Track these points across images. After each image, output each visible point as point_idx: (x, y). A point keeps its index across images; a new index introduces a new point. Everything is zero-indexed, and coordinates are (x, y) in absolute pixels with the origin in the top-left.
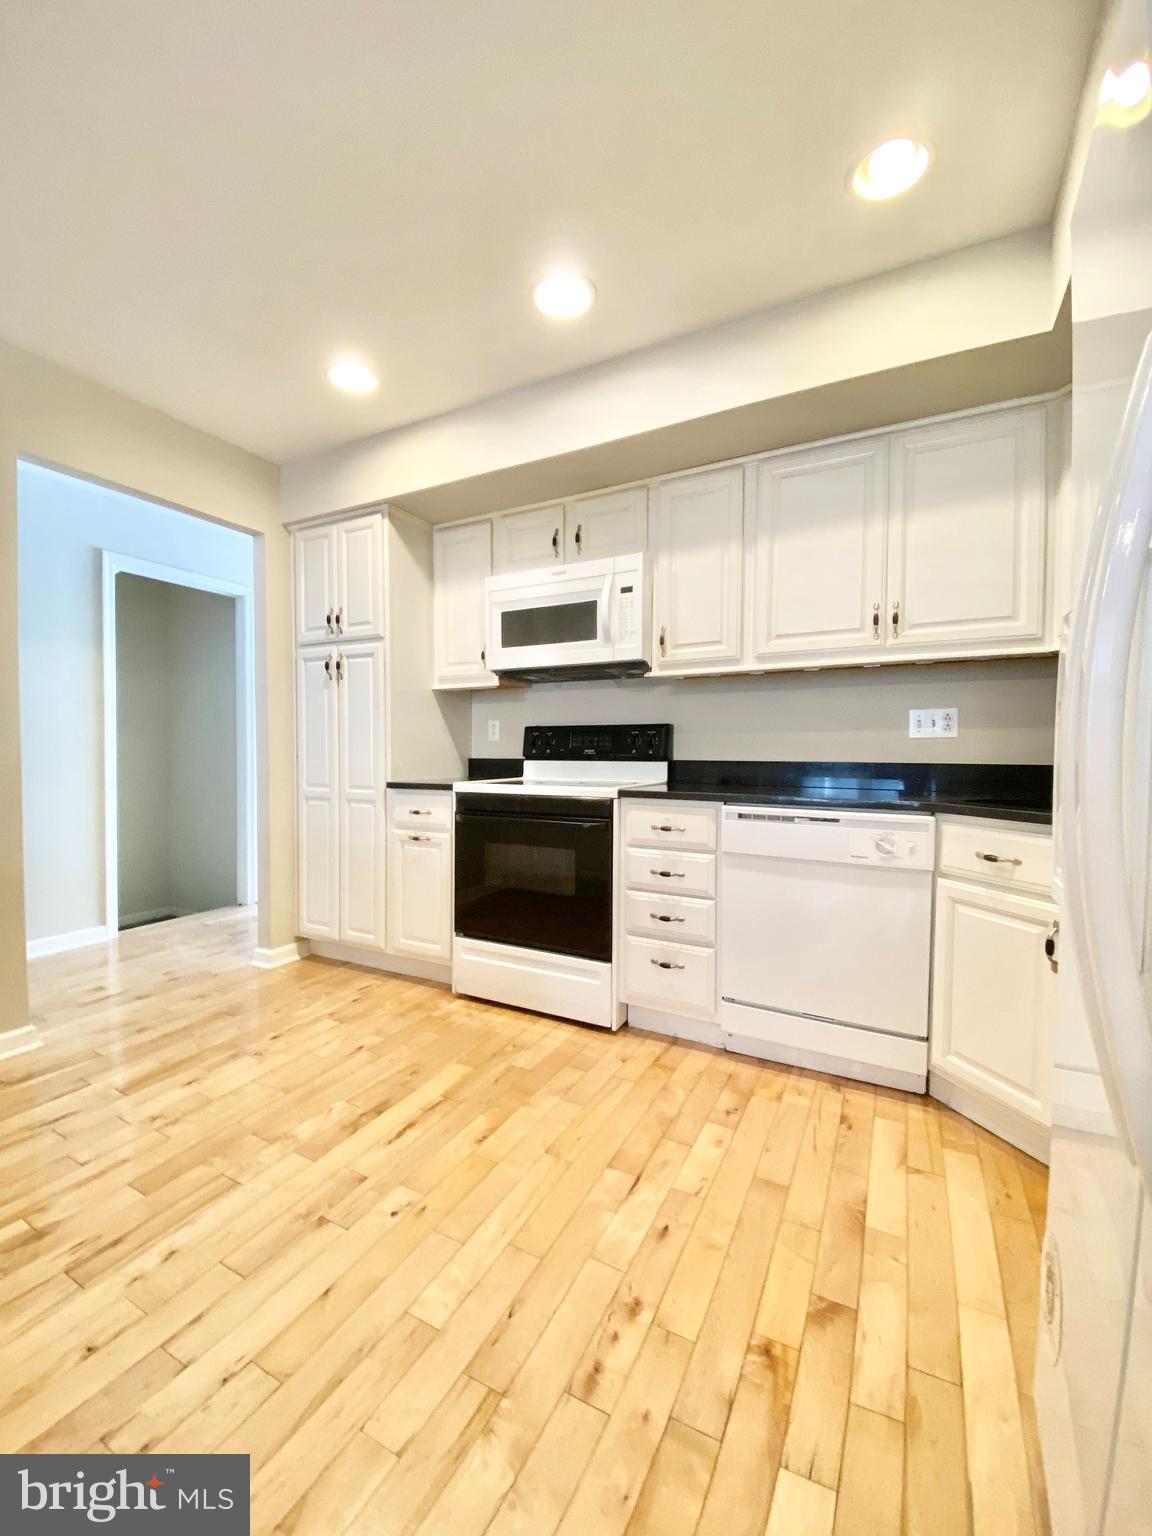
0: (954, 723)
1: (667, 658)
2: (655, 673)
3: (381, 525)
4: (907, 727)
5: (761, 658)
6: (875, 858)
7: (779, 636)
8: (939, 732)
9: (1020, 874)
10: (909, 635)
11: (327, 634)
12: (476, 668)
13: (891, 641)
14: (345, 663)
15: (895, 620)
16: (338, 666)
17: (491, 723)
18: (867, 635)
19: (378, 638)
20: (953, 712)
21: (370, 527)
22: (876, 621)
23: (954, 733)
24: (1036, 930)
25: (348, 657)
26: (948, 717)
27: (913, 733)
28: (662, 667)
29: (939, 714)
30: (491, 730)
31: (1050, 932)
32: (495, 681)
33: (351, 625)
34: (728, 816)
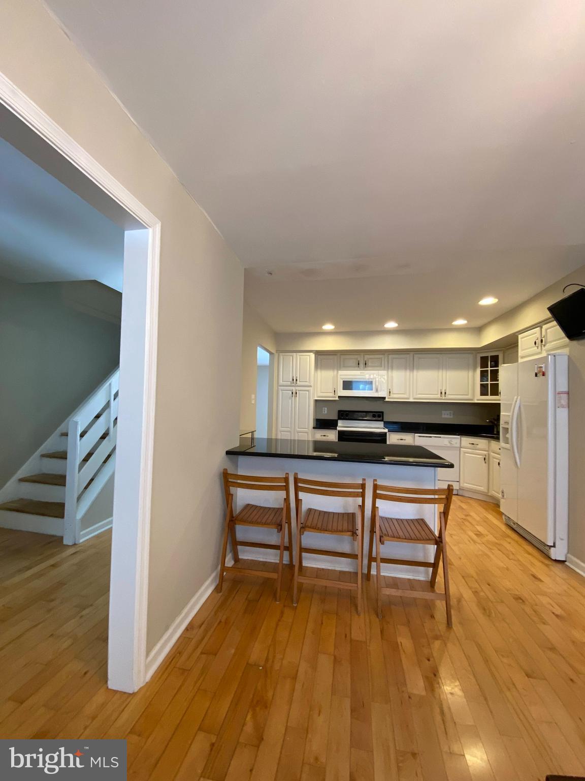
0: (452, 414)
1: (391, 397)
2: (387, 400)
3: (313, 356)
4: (442, 415)
5: (415, 399)
6: (449, 445)
7: (419, 394)
8: (448, 417)
9: (478, 447)
10: (448, 397)
11: (291, 383)
12: (332, 394)
13: (444, 398)
14: (298, 392)
15: (445, 393)
16: (296, 393)
17: (324, 408)
18: (439, 396)
19: (311, 386)
20: (452, 412)
21: (309, 356)
22: (441, 393)
23: (452, 417)
24: (481, 456)
25: (299, 391)
26: (450, 413)
27: (443, 416)
28: (389, 398)
29: (448, 412)
30: (323, 410)
31: (484, 457)
32: (337, 399)
33: (300, 382)
34: (417, 436)
